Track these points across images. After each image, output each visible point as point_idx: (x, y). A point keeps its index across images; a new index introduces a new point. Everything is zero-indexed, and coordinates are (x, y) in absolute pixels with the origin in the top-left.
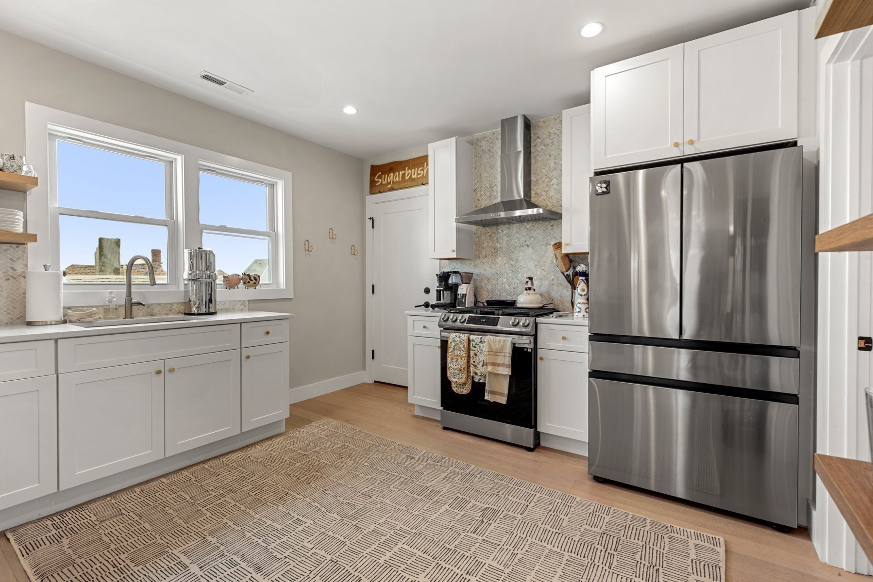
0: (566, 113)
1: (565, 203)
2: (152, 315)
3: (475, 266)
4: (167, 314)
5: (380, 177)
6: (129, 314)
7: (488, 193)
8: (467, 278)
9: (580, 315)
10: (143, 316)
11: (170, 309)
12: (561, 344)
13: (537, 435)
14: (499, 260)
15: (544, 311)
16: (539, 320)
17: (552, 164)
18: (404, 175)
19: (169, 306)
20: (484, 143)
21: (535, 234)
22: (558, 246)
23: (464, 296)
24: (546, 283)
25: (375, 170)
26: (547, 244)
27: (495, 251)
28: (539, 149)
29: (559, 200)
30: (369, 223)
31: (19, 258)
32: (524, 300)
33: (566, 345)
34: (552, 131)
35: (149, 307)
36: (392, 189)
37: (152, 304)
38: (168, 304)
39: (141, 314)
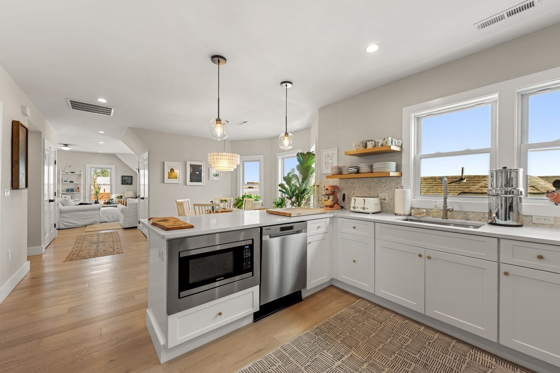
2: (467, 219)
4: (480, 220)
6: (445, 216)
10: (461, 219)
11: (482, 217)
19: (482, 214)
31: (399, 183)
35: (465, 213)
37: (467, 212)
38: (481, 212)
39: (459, 217)
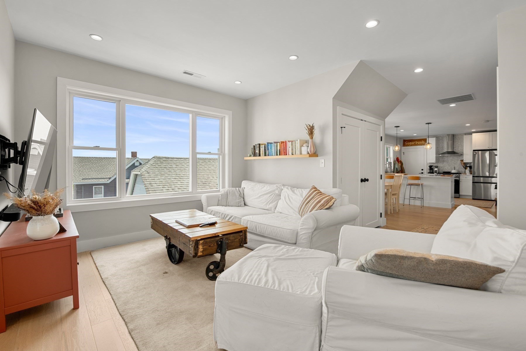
0: (465, 136)
1: (464, 153)
3: (438, 164)
5: (407, 143)
7: (441, 149)
8: (437, 167)
9: (468, 174)
12: (465, 179)
13: (459, 195)
14: (445, 163)
15: (459, 173)
16: (460, 175)
17: (459, 144)
18: (415, 143)
20: (440, 138)
21: (455, 158)
22: (462, 161)
23: (436, 171)
24: (458, 168)
25: (405, 141)
26: (458, 160)
27: (444, 161)
28: (456, 140)
29: (463, 153)
30: (402, 154)
32: (453, 171)
33: (466, 179)
34: (459, 137)
36: (411, 146)
